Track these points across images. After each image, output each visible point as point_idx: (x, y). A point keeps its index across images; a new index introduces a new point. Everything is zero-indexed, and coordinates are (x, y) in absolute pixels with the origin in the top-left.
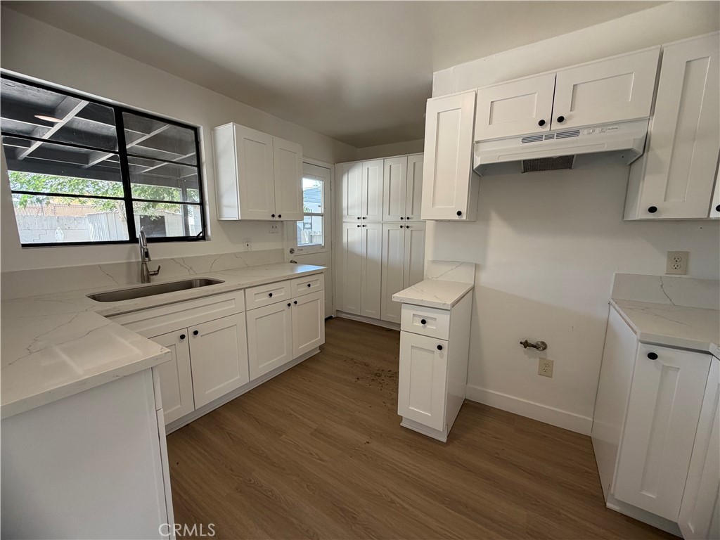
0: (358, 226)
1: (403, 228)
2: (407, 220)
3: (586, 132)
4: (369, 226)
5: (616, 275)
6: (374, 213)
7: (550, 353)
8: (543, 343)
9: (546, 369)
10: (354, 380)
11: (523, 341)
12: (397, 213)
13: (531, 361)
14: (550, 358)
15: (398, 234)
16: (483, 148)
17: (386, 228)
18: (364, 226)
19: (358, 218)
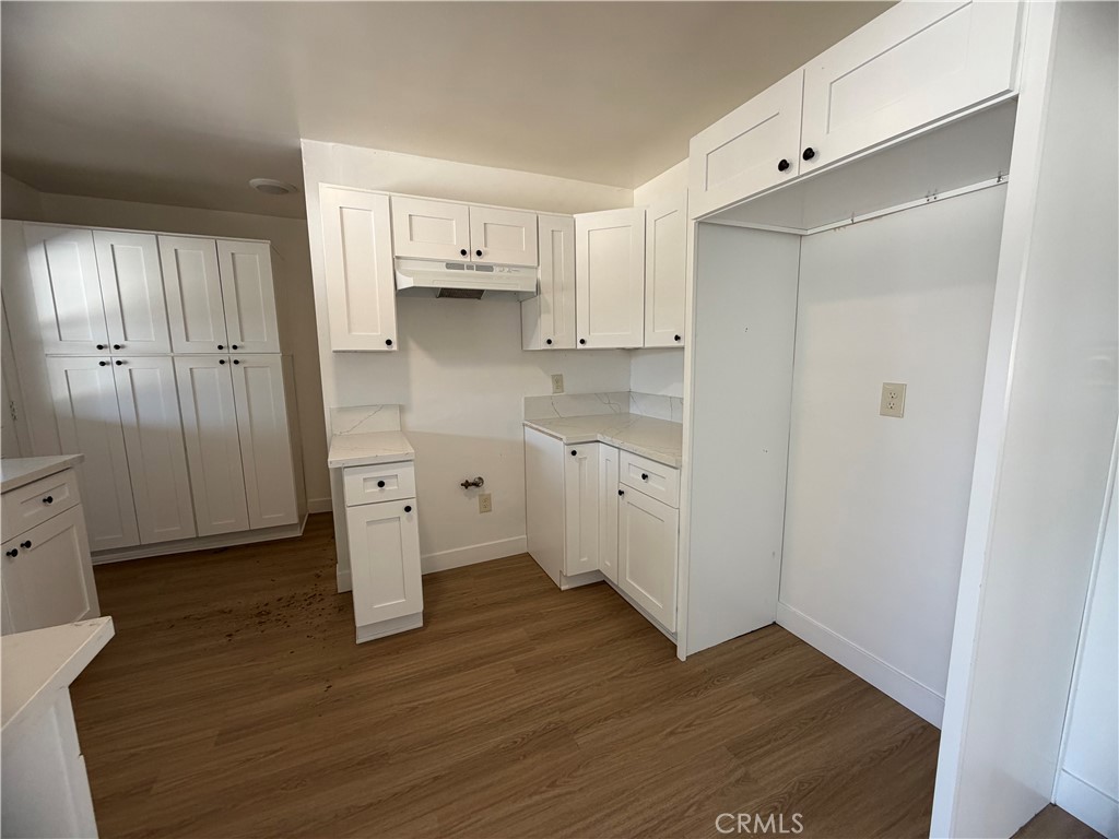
0: (102, 364)
1: (226, 365)
2: (232, 350)
3: (498, 269)
4: (135, 364)
5: (525, 398)
6: (145, 336)
7: (487, 488)
8: (480, 478)
9: (486, 504)
10: (224, 641)
11: (464, 482)
12: (206, 338)
13: (472, 500)
14: (487, 492)
15: (215, 377)
16: (404, 265)
17: (183, 368)
18: (119, 363)
19: (100, 347)
